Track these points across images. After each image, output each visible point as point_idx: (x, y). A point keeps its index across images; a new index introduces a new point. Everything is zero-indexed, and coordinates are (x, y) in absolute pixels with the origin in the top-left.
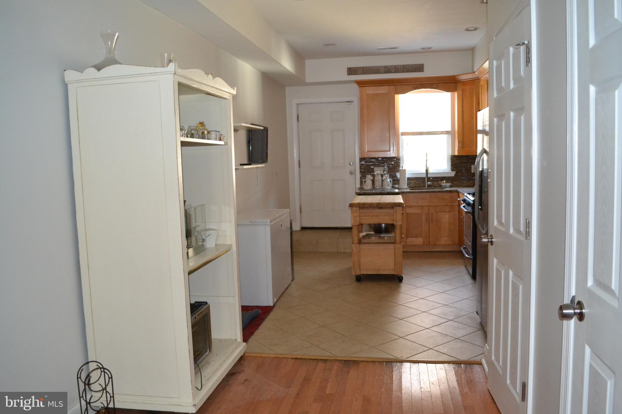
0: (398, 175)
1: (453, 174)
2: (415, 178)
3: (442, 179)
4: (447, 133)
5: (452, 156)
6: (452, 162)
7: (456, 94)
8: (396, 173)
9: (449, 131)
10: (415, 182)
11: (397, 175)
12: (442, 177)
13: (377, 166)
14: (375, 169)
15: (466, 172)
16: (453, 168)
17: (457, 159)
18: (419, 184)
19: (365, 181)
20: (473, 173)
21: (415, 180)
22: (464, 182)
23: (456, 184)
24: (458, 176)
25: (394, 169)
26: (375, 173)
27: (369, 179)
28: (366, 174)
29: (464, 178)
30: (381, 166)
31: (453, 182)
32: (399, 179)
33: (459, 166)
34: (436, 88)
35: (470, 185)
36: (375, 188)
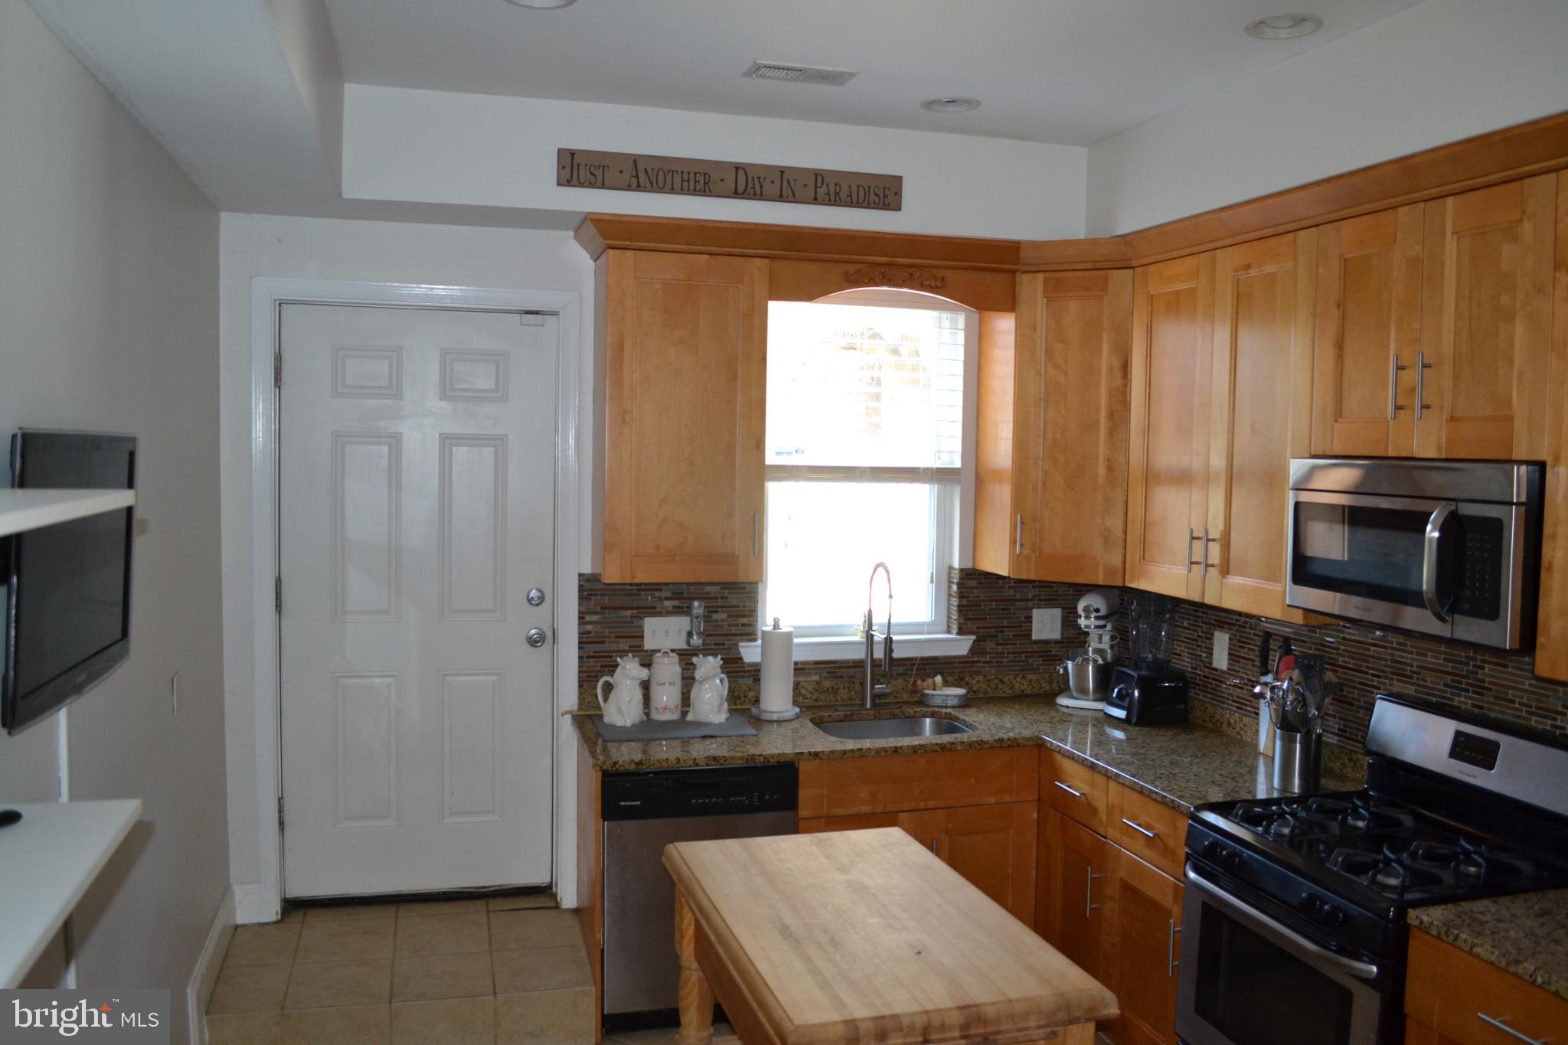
0: (750, 653)
1: (962, 646)
3: (929, 666)
4: (939, 476)
5: (962, 571)
6: (961, 596)
8: (741, 644)
9: (954, 470)
10: (818, 683)
11: (742, 650)
12: (923, 659)
13: (657, 610)
14: (650, 624)
15: (1014, 636)
16: (966, 619)
17: (979, 583)
18: (833, 689)
19: (608, 688)
20: (1037, 642)
21: (816, 674)
22: (1006, 680)
23: (975, 688)
24: (984, 652)
25: (729, 625)
26: (649, 644)
27: (633, 678)
28: (606, 646)
29: (1005, 660)
30: (678, 611)
31: (967, 679)
32: (759, 671)
33: (988, 614)
34: (937, 287)
35: (1029, 692)
36: (656, 716)
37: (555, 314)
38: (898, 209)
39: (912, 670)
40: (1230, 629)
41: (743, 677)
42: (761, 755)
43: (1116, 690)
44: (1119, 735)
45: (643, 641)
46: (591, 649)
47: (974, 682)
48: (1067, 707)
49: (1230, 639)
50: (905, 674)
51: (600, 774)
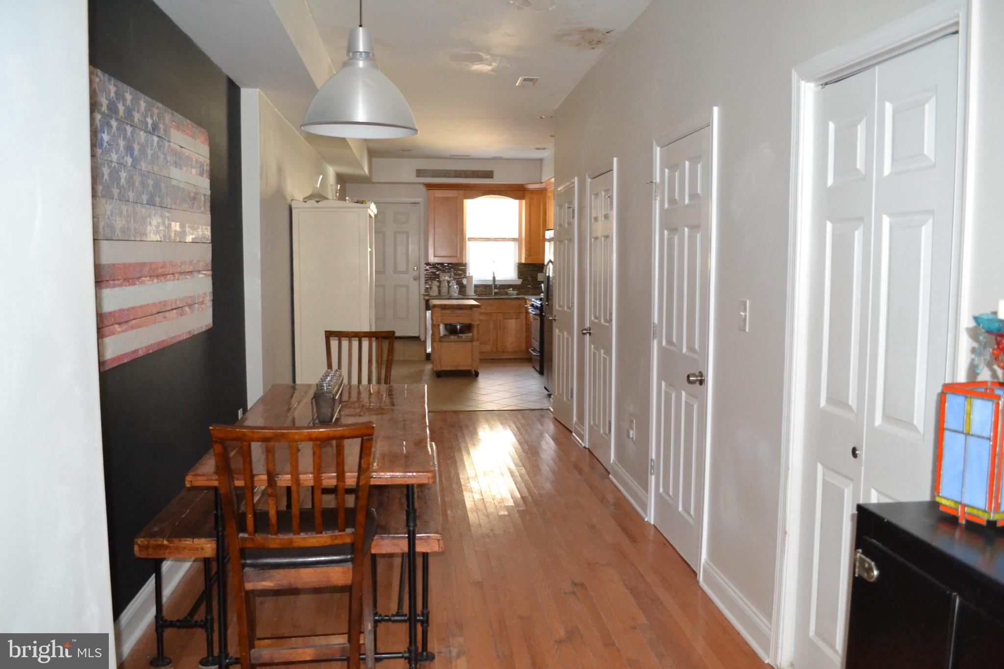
0: (465, 282)
1: (519, 282)
2: (482, 285)
3: (509, 286)
4: (514, 240)
5: (518, 263)
6: (518, 270)
7: (524, 201)
8: (463, 280)
9: (516, 238)
10: (480, 289)
13: (443, 271)
14: (441, 275)
15: (533, 280)
17: (523, 266)
20: (539, 281)
22: (530, 290)
23: (521, 291)
24: (525, 283)
25: (460, 275)
26: (441, 279)
27: (436, 285)
28: (431, 280)
30: (447, 272)
31: (520, 289)
32: (466, 286)
33: (525, 274)
35: (536, 293)
37: (418, 203)
38: (493, 178)
39: (505, 287)
41: (462, 287)
46: (428, 281)
50: (503, 288)
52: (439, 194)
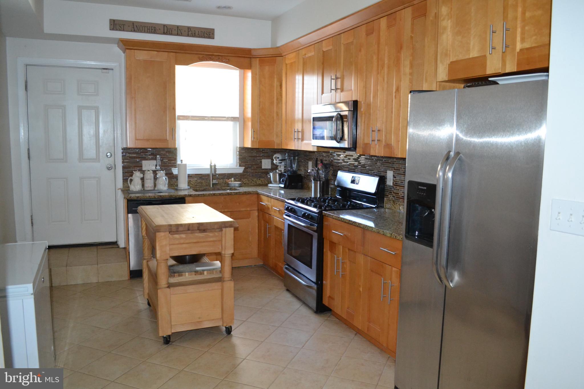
0: (175, 171)
1: (241, 170)
2: (196, 175)
3: (229, 176)
4: (234, 119)
5: (240, 148)
6: (240, 155)
7: (249, 74)
8: (172, 169)
9: (237, 118)
11: (173, 171)
12: (228, 174)
13: (146, 158)
14: (144, 163)
15: (257, 167)
16: (242, 162)
17: (245, 152)
18: (201, 182)
19: (131, 180)
20: (264, 169)
21: (196, 178)
22: (254, 180)
23: (245, 183)
24: (247, 172)
25: (169, 163)
26: (144, 169)
27: (138, 177)
28: (131, 169)
29: (254, 174)
30: (152, 159)
31: (242, 180)
32: (177, 177)
33: (249, 161)
34: (227, 62)
35: (261, 184)
36: (146, 189)
37: (112, 69)
38: (214, 38)
39: (225, 177)
40: (312, 160)
41: (173, 179)
42: (174, 195)
43: (282, 179)
44: (282, 192)
45: (142, 168)
46: (126, 170)
47: (244, 180)
48: (271, 186)
49: (312, 163)
50: (223, 178)
51: (126, 200)
52: (142, 55)
